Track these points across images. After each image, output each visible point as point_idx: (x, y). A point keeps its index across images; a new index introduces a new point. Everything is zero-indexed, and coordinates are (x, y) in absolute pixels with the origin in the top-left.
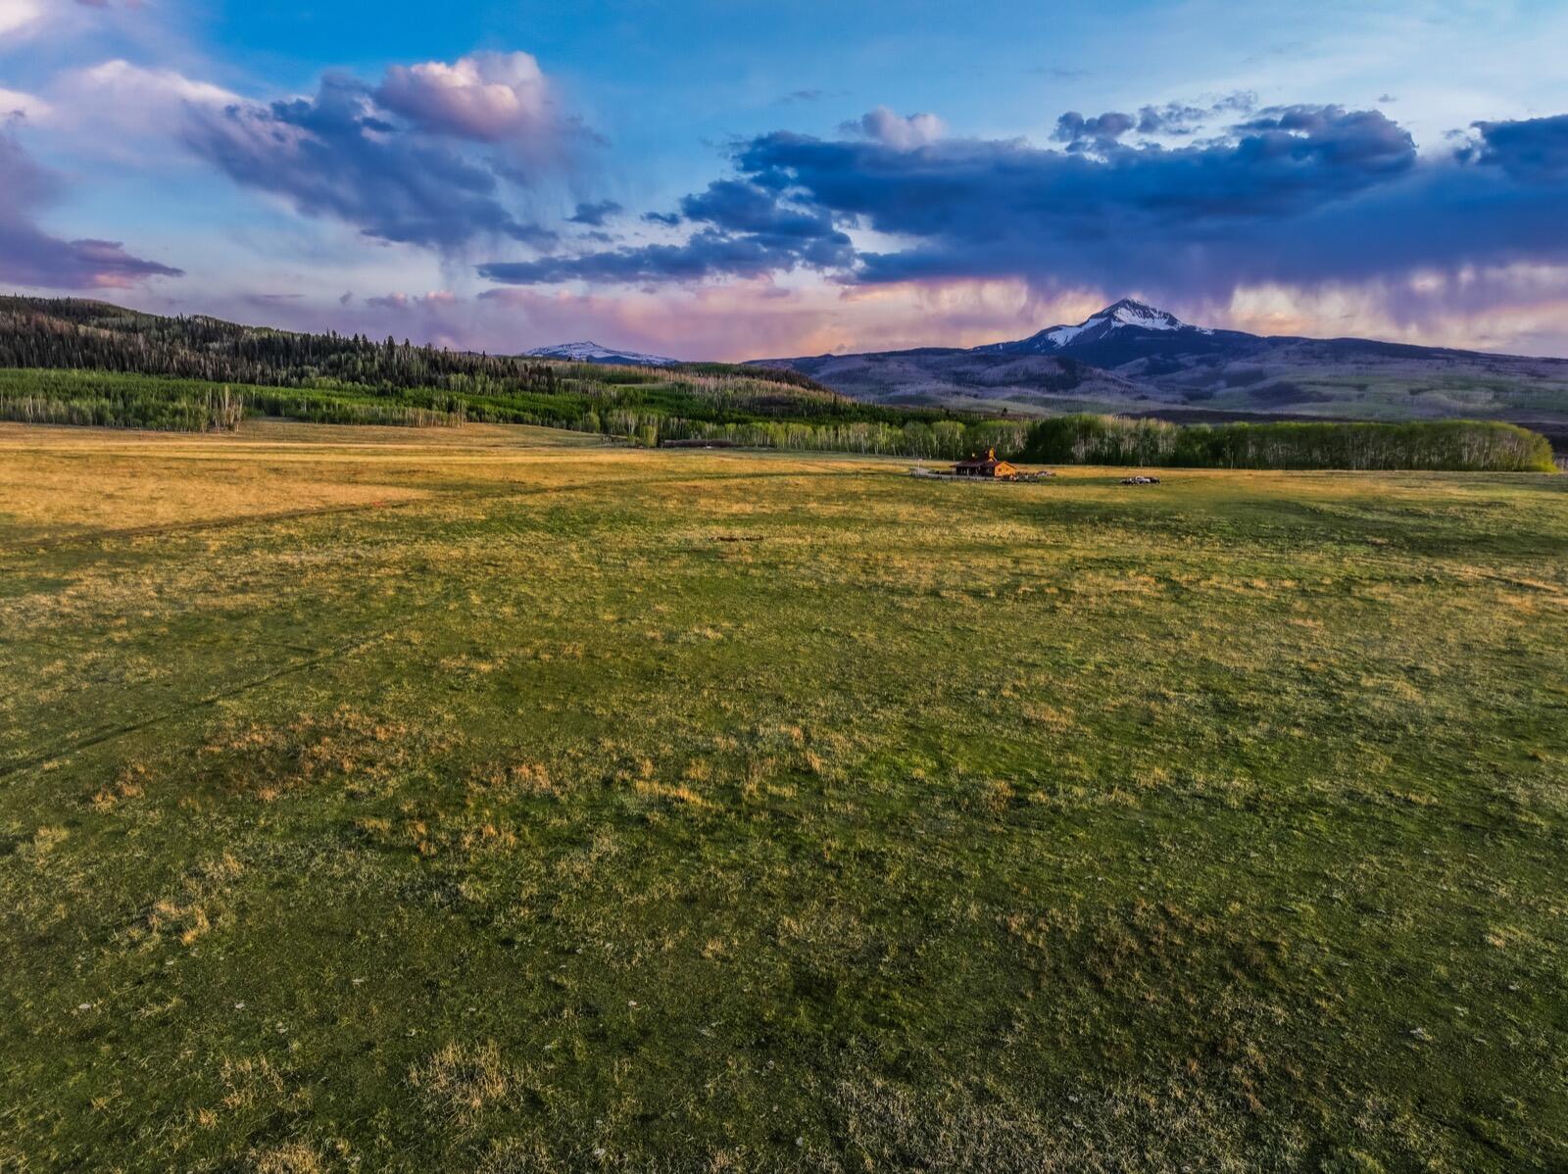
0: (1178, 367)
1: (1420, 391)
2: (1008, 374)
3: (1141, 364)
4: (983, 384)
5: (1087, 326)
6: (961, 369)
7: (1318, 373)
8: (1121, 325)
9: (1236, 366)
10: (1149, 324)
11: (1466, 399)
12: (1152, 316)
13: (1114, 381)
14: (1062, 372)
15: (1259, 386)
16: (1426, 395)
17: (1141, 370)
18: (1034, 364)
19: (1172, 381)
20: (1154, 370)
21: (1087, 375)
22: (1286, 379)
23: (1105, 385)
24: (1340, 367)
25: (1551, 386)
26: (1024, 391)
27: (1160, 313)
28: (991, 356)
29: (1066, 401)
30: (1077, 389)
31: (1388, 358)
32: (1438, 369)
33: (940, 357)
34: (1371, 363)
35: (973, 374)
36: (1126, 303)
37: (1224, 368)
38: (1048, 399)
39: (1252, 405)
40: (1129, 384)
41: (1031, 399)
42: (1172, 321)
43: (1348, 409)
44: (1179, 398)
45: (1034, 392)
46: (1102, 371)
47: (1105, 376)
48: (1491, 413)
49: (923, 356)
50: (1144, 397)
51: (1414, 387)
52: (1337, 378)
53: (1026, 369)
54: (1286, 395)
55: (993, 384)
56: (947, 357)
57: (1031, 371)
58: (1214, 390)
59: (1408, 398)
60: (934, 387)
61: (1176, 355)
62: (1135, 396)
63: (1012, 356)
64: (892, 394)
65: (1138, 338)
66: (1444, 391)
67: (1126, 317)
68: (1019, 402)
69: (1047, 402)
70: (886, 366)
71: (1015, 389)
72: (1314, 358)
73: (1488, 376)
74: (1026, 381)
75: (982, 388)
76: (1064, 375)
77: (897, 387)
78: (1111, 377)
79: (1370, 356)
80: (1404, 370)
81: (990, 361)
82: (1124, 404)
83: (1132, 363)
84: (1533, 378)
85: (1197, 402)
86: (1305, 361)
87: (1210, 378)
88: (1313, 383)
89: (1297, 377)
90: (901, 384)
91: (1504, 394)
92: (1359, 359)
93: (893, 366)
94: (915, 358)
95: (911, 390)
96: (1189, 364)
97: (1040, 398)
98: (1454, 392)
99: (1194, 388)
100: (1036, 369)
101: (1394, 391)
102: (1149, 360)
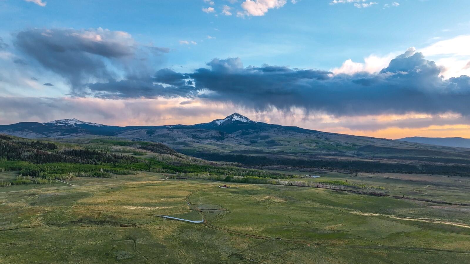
0: (249, 133)
1: (301, 143)
2: (207, 136)
3: (240, 132)
4: (200, 138)
5: (226, 120)
6: (194, 134)
7: (280, 137)
8: (235, 120)
9: (263, 134)
10: (241, 120)
11: (310, 146)
12: (242, 118)
13: (233, 138)
14: (220, 135)
15: (267, 140)
16: (302, 144)
17: (240, 134)
18: (214, 133)
19: (248, 137)
20: (243, 134)
21: (227, 136)
22: (273, 139)
23: (231, 139)
24: (286, 135)
25: (327, 142)
26: (211, 141)
27: (244, 117)
28: (202, 130)
29: (222, 145)
30: (224, 140)
31: (297, 133)
32: (307, 136)
33: (188, 130)
34: (293, 134)
35: (197, 135)
36: (236, 114)
37: (260, 134)
38: (217, 144)
39: (266, 146)
40: (237, 138)
41: (213, 144)
42: (247, 119)
43: (286, 148)
44: (249, 143)
45: (214, 141)
46: (230, 135)
47: (231, 136)
48: (314, 149)
49: (183, 129)
50: (241, 143)
51: (300, 142)
52: (285, 139)
53: (211, 134)
54: (273, 143)
55: (203, 139)
56: (190, 130)
57: (212, 135)
58: (257, 140)
59: (299, 145)
60: (188, 139)
61: (248, 130)
62: (239, 142)
63: (207, 131)
64: (176, 141)
65: (239, 124)
66: (306, 143)
67: (236, 118)
68: (210, 145)
69: (217, 145)
70: (174, 133)
71: (209, 140)
72: (280, 132)
73: (316, 139)
74: (211, 138)
75: (200, 140)
76: (221, 136)
77: (177, 139)
78: (232, 137)
79: (293, 132)
80: (299, 137)
81: (201, 131)
82: (236, 146)
83: (237, 132)
84: (325, 140)
85: (253, 144)
86: (279, 133)
87: (256, 137)
88: (279, 140)
89: (276, 138)
90: (178, 138)
91: (318, 144)
92: (290, 133)
93: (175, 132)
94: (181, 130)
95: (181, 140)
96: (252, 132)
97: (216, 144)
98: (308, 144)
99: (253, 139)
100: (214, 135)
101: (296, 143)
102: (242, 131)
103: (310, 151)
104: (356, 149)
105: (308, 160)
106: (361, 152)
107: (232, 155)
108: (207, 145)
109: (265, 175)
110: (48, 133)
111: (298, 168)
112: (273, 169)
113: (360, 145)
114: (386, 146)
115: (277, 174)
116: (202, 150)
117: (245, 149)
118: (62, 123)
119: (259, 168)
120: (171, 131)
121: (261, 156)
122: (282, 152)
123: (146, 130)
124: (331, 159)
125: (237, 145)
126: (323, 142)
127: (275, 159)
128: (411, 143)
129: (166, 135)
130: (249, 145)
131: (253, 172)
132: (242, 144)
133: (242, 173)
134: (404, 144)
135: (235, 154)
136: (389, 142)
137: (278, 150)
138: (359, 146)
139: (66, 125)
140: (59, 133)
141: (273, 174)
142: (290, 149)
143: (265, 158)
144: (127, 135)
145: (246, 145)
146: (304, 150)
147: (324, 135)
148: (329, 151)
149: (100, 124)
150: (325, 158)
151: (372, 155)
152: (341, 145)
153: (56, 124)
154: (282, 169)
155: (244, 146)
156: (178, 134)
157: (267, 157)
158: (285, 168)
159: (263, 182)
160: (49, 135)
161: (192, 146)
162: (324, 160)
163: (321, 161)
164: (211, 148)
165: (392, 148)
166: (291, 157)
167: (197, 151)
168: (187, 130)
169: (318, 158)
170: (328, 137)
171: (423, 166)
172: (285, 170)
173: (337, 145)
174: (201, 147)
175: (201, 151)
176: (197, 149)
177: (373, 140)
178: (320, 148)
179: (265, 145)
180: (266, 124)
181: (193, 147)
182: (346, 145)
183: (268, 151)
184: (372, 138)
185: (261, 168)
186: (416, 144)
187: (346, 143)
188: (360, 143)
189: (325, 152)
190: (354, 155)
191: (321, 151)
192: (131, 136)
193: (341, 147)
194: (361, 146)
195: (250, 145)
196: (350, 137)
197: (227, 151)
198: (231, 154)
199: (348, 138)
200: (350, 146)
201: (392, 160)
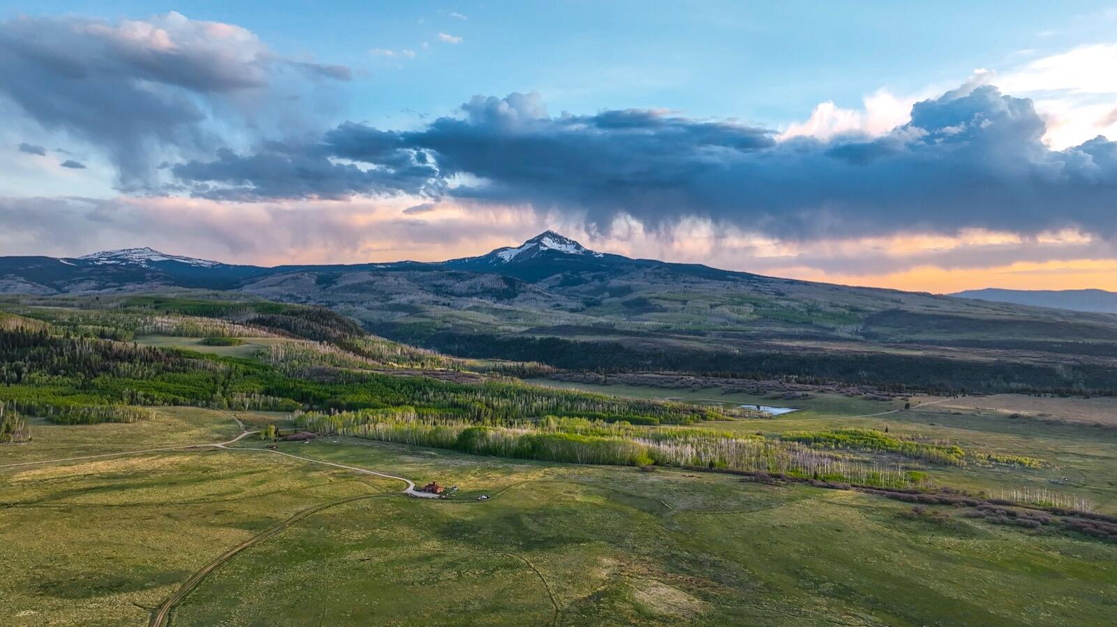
0: (580, 281)
1: (716, 306)
2: (471, 288)
3: (558, 279)
4: (453, 295)
5: (524, 248)
6: (438, 283)
7: (662, 290)
8: (546, 249)
9: (615, 282)
10: (563, 248)
11: (739, 312)
12: (565, 243)
13: (540, 293)
14: (506, 287)
15: (627, 298)
16: (718, 309)
17: (558, 283)
18: (488, 280)
19: (577, 291)
20: (566, 283)
21: (522, 289)
22: (642, 294)
23: (534, 296)
24: (675, 286)
25: (783, 303)
26: (481, 301)
27: (570, 241)
28: (459, 274)
29: (508, 311)
30: (516, 299)
31: (702, 279)
32: (728, 288)
33: (425, 273)
34: (693, 283)
35: (447, 287)
36: (549, 234)
37: (608, 283)
38: (496, 309)
39: (623, 312)
40: (549, 294)
41: (486, 308)
42: (578, 246)
43: (676, 318)
44: (580, 305)
45: (488, 302)
46: (531, 285)
47: (533, 289)
48: (751, 322)
49: (412, 272)
50: (558, 305)
51: (713, 303)
52: (672, 295)
53: (483, 284)
54: (642, 306)
55: (460, 295)
56: (428, 273)
57: (486, 285)
58: (602, 299)
59: (709, 310)
60: (418, 297)
61: (580, 273)
62: (553, 303)
63: (473, 274)
64: (390, 302)
65: (556, 259)
66: (729, 306)
67: (549, 243)
68: (477, 311)
69: (496, 312)
70: (386, 280)
71: (475, 299)
72: (661, 277)
73: (754, 295)
74: (482, 293)
75: (453, 298)
76: (507, 289)
77: (394, 296)
78: (537, 290)
79: (693, 277)
80: (708, 291)
81: (458, 277)
82: (544, 314)
83: (550, 278)
84: (776, 297)
85: (590, 309)
86: (655, 280)
87: (600, 291)
88: (658, 298)
89: (650, 293)
90: (397, 294)
91: (759, 308)
92: (686, 279)
93: (391, 280)
94: (407, 273)
95: (403, 300)
96: (588, 279)
97: (492, 308)
98: (732, 307)
99: (590, 297)
100: (489, 284)
101: (701, 306)
102: (563, 275)
103: (739, 326)
104: (860, 321)
105: (741, 353)
106: (874, 329)
107: (529, 340)
108: (467, 312)
109: (613, 412)
110: (67, 283)
111: (716, 380)
112: (640, 385)
113: (868, 308)
114: (935, 311)
115: (653, 408)
116: (451, 326)
117: (569, 323)
118: (114, 260)
119: (598, 379)
120: (381, 275)
121: (608, 343)
122: (664, 331)
123: (317, 273)
124: (805, 349)
125: (547, 310)
126: (774, 302)
127: (648, 351)
128: (993, 303)
129: (365, 286)
130: (579, 311)
131: (574, 399)
132: (561, 309)
133: (535, 405)
134: (977, 306)
135: (538, 337)
136: (938, 300)
137: (654, 323)
138: (866, 311)
139: (124, 264)
140: (93, 284)
141: (639, 407)
142: (688, 322)
143: (617, 347)
144: (265, 287)
145: (572, 311)
146: (722, 324)
147: (770, 284)
148: (790, 326)
149: (211, 260)
150: (788, 346)
151: (908, 337)
152: (819, 311)
153: (98, 261)
154: (668, 385)
155: (567, 313)
156: (397, 282)
157: (626, 346)
158: (677, 380)
159: (599, 458)
160: (67, 288)
161: (426, 314)
162: (787, 353)
163: (778, 354)
164: (479, 319)
165: (957, 317)
166: (691, 345)
167: (438, 330)
168: (422, 274)
169: (767, 347)
170: (783, 288)
171: (1074, 368)
172: (677, 388)
173: (810, 311)
174: (451, 316)
175: (448, 328)
176: (439, 323)
177: (897, 297)
178: (766, 317)
179: (621, 310)
180: (626, 258)
181: (431, 318)
182: (832, 310)
183: (628, 329)
184: (893, 293)
185: (605, 381)
186: (1006, 306)
187: (832, 305)
188: (868, 305)
189: (779, 329)
190: (858, 337)
191: (767, 325)
192: (276, 289)
193: (821, 315)
194: (869, 311)
195: (581, 311)
196: (837, 289)
197: (516, 329)
198: (530, 336)
199: (832, 292)
200: (844, 313)
201: (975, 350)
